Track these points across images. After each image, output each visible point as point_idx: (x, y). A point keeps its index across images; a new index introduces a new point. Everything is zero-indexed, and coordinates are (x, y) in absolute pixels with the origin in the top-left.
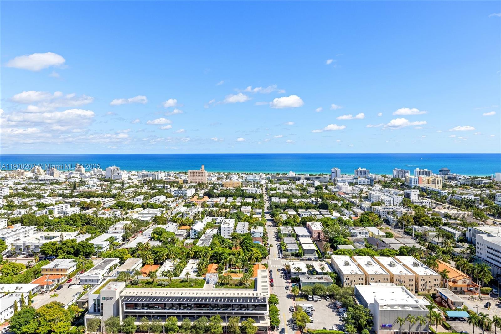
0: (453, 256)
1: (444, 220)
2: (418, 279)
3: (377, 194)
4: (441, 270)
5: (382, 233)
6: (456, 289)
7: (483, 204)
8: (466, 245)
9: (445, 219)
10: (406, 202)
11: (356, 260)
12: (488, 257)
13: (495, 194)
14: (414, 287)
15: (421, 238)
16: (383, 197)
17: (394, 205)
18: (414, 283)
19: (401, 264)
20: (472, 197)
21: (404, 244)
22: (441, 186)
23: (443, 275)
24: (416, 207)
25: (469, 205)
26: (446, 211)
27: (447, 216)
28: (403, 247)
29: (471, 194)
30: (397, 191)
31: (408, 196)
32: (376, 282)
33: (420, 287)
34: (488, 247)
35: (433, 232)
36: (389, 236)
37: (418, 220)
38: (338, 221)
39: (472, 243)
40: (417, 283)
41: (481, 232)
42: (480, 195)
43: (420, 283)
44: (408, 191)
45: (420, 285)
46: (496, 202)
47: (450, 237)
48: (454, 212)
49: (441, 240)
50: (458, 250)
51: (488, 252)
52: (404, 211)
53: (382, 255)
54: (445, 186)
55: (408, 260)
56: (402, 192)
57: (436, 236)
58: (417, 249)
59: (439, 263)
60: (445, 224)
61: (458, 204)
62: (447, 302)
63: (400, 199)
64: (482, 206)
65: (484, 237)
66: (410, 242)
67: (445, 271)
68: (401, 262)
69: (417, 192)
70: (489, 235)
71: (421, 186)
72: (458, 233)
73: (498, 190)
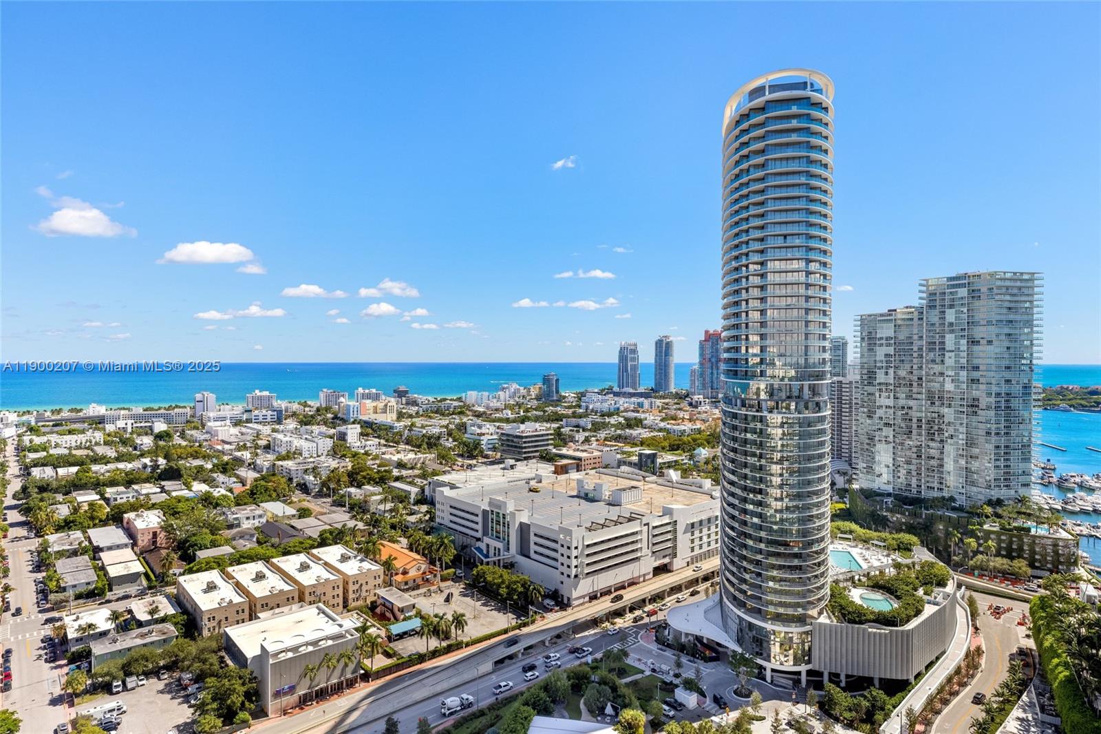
0: (404, 529)
1: (396, 472)
2: (347, 583)
3: (288, 439)
4: (384, 558)
5: (291, 511)
6: (406, 583)
7: (451, 440)
8: (424, 508)
9: (397, 470)
10: (339, 448)
11: (234, 574)
12: (451, 521)
13: (465, 423)
14: (340, 600)
15: (358, 508)
16: (298, 443)
17: (318, 456)
18: (340, 591)
19: (320, 562)
20: (436, 431)
21: (330, 525)
22: (394, 416)
23: (387, 565)
24: (355, 455)
25: (431, 442)
26: (400, 456)
27: (401, 465)
28: (325, 531)
29: (435, 426)
30: (323, 429)
31: (342, 437)
32: (272, 609)
33: (351, 596)
34: (451, 507)
35: (380, 494)
36: (304, 513)
37: (355, 478)
38: (202, 500)
39: (432, 503)
40: (345, 591)
41: (443, 484)
42: (447, 427)
43: (351, 588)
44: (342, 428)
45: (351, 592)
46: (466, 435)
47: (402, 498)
48: (411, 456)
49: (389, 506)
50: (412, 519)
51: (451, 514)
52: (333, 464)
53: (286, 553)
54: (400, 416)
55: (332, 553)
56: (332, 431)
57: (381, 502)
58: (350, 529)
59: (381, 547)
60: (397, 479)
61: (417, 443)
62: (392, 611)
63: (329, 443)
64: (450, 443)
65: (446, 491)
66: (341, 518)
67: (390, 558)
68: (320, 559)
69: (357, 429)
70: (453, 487)
71: (365, 418)
72: (414, 491)
73: (470, 417)
